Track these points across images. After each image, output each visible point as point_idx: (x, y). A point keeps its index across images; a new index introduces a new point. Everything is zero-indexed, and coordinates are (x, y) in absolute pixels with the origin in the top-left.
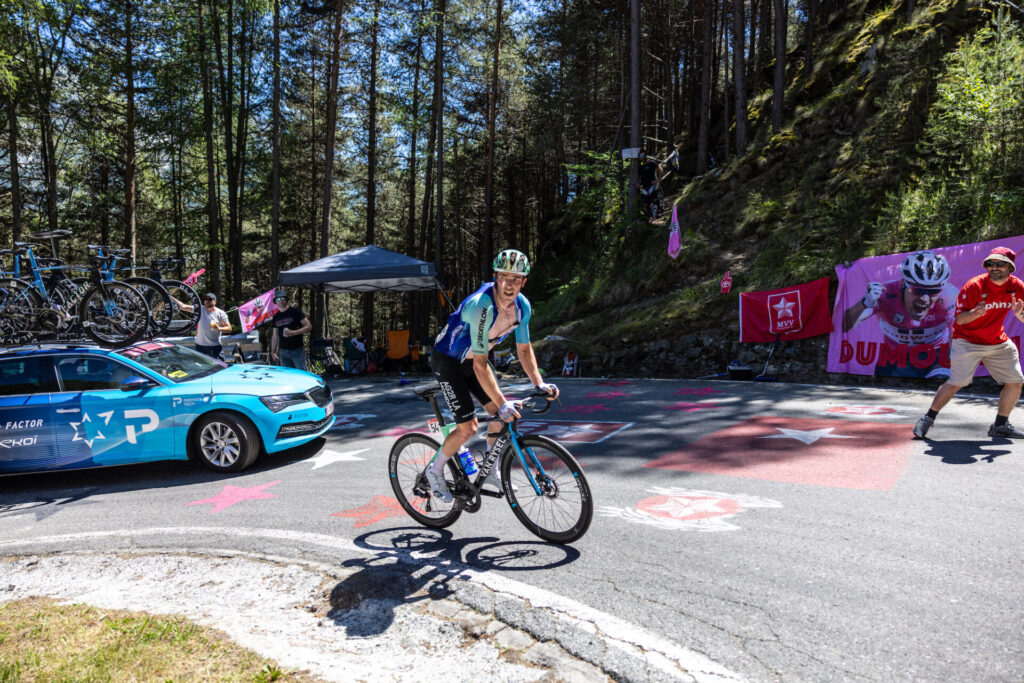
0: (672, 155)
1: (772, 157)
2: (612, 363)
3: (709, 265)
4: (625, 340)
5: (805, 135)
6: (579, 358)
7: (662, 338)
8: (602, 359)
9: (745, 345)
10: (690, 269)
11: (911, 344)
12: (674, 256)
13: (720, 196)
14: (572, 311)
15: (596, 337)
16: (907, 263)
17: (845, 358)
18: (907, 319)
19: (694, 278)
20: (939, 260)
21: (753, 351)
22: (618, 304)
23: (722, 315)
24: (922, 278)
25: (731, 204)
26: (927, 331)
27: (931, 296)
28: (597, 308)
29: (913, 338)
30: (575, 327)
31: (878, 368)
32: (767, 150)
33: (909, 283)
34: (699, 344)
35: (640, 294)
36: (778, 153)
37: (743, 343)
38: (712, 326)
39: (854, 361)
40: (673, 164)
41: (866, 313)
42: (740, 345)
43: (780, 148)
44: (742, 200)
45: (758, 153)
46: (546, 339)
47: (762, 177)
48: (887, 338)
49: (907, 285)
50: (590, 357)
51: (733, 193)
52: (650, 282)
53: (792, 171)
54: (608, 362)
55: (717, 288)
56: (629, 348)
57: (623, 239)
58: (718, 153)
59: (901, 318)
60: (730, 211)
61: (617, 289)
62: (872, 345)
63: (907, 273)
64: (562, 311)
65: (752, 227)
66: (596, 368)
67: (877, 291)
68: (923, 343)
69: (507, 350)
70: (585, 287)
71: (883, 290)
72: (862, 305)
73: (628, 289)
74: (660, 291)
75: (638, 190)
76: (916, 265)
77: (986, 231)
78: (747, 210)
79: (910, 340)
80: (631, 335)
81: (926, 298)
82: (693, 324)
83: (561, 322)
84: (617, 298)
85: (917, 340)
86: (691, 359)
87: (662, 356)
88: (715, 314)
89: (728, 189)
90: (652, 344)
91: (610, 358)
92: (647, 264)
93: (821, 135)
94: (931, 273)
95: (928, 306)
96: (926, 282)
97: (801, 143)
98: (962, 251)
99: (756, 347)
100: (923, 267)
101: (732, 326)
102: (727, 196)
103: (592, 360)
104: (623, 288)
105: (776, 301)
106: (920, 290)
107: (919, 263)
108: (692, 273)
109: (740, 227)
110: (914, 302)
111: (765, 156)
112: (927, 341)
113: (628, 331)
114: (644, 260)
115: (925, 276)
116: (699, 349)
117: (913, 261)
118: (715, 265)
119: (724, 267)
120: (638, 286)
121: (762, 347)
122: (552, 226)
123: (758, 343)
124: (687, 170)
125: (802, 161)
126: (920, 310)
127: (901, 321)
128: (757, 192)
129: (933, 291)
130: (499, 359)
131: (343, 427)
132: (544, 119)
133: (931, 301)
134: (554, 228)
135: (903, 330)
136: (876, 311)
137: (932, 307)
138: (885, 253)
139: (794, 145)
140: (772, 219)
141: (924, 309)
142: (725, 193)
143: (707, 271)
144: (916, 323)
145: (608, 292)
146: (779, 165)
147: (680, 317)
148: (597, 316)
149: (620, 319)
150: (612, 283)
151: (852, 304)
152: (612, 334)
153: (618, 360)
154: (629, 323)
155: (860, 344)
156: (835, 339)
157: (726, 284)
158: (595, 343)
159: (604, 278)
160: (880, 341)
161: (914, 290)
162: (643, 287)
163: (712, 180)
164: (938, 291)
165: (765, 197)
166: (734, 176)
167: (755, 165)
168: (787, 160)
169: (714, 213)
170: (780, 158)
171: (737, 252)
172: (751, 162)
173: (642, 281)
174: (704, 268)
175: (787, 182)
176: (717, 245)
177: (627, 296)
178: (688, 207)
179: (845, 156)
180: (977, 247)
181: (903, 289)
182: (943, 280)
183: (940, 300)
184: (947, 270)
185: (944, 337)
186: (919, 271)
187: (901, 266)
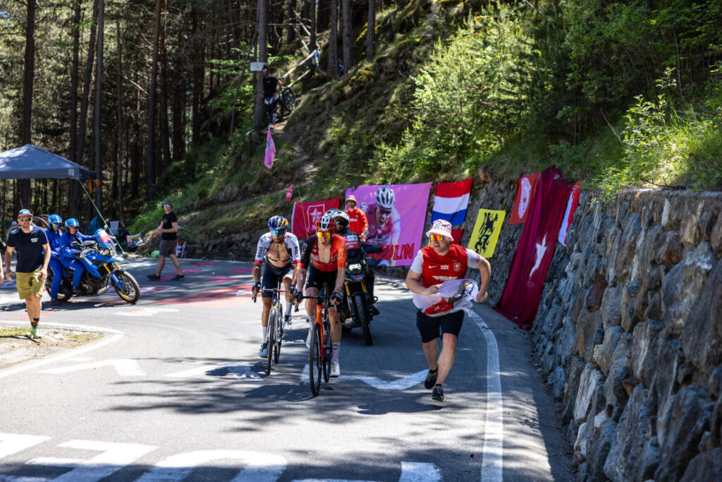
0: (312, 54)
1: (354, 88)
2: (210, 248)
3: (293, 175)
4: (220, 231)
5: (380, 72)
6: (188, 243)
7: (245, 231)
8: (203, 245)
10: (280, 177)
12: (269, 167)
13: (318, 114)
14: (196, 203)
15: (203, 228)
16: (378, 192)
18: (376, 229)
20: (390, 192)
22: (228, 200)
24: (384, 203)
25: (323, 123)
26: (383, 237)
27: (387, 215)
28: (212, 203)
30: (192, 218)
32: (353, 80)
33: (379, 205)
35: (244, 194)
36: (360, 85)
43: (360, 81)
44: (326, 123)
47: (347, 102)
49: (377, 206)
50: (195, 243)
51: (326, 113)
52: (252, 184)
53: (366, 101)
54: (207, 247)
55: (284, 196)
56: (223, 237)
60: (321, 129)
61: (228, 189)
63: (378, 198)
64: (190, 202)
65: (329, 145)
66: (198, 252)
67: (364, 209)
69: (138, 235)
71: (367, 208)
73: (236, 189)
74: (256, 193)
76: (382, 195)
77: (414, 177)
78: (329, 130)
79: (376, 242)
80: (224, 229)
81: (384, 216)
84: (228, 195)
85: (379, 242)
87: (243, 244)
89: (324, 109)
90: (238, 235)
91: (209, 245)
92: (253, 170)
93: (391, 73)
94: (388, 200)
95: (385, 221)
96: (386, 206)
97: (376, 78)
100: (385, 196)
102: (322, 115)
103: (196, 246)
104: (233, 188)
105: (312, 210)
106: (383, 211)
107: (383, 193)
108: (281, 180)
109: (322, 144)
110: (379, 218)
111: (351, 85)
112: (382, 243)
113: (222, 225)
114: (253, 164)
115: (385, 201)
117: (381, 192)
118: (297, 175)
119: (300, 179)
120: (243, 187)
125: (373, 94)
126: (382, 223)
127: (374, 229)
128: (339, 116)
129: (387, 212)
130: (131, 241)
133: (387, 218)
135: (374, 236)
137: (387, 222)
139: (369, 80)
140: (340, 142)
141: (384, 223)
142: (322, 111)
143: (291, 180)
144: (380, 232)
145: (222, 189)
146: (359, 93)
147: (257, 216)
148: (208, 211)
149: (221, 214)
150: (228, 182)
152: (213, 227)
153: (215, 246)
154: (225, 219)
157: (289, 195)
158: (201, 233)
159: (223, 177)
161: (380, 210)
162: (246, 188)
163: (318, 97)
164: (389, 212)
165: (343, 122)
166: (329, 98)
167: (342, 92)
168: (364, 91)
169: (311, 128)
170: (361, 88)
171: (316, 165)
172: (340, 89)
173: (247, 184)
174: (289, 177)
175: (360, 110)
176: (306, 157)
177: (235, 195)
178: (297, 118)
179: (394, 97)
180: (405, 187)
181: (376, 209)
182: (392, 206)
183: (390, 219)
184: (394, 200)
185: (388, 242)
186: (383, 198)
187: (375, 193)
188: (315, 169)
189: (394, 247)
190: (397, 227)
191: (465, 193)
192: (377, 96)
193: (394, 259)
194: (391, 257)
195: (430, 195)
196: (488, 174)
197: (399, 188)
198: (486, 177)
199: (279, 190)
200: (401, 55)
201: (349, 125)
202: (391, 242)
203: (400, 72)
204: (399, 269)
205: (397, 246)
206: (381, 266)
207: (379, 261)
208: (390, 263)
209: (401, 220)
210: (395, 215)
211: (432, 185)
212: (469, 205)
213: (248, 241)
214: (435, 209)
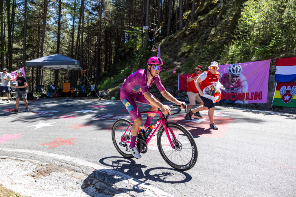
0: (159, 29)
1: (190, 32)
3: (169, 65)
5: (201, 25)
7: (154, 88)
9: (180, 91)
11: (230, 93)
13: (174, 43)
16: (230, 67)
18: (229, 85)
19: (164, 69)
20: (239, 67)
21: (182, 93)
23: (173, 82)
24: (234, 72)
25: (177, 46)
26: (235, 89)
29: (231, 91)
32: (189, 29)
33: (230, 74)
36: (192, 30)
37: (179, 91)
38: (169, 85)
40: (159, 32)
42: (178, 91)
43: (193, 29)
44: (181, 45)
45: (186, 30)
46: (116, 87)
47: (187, 38)
49: (229, 74)
51: (178, 43)
53: (196, 37)
55: (172, 73)
57: (142, 55)
58: (173, 30)
59: (227, 84)
60: (177, 48)
63: (230, 71)
64: (122, 78)
65: (183, 54)
68: (234, 93)
69: (103, 91)
70: (130, 71)
71: (222, 76)
75: (148, 40)
76: (232, 68)
77: (254, 58)
78: (182, 48)
79: (230, 91)
81: (235, 78)
83: (121, 82)
85: (232, 92)
88: (170, 81)
89: (176, 41)
93: (206, 26)
94: (237, 71)
95: (236, 81)
96: (235, 73)
97: (199, 28)
98: (246, 65)
99: (183, 92)
100: (235, 69)
101: (176, 85)
106: (233, 76)
107: (233, 68)
109: (179, 54)
110: (231, 80)
111: (188, 31)
112: (235, 92)
115: (235, 72)
117: (232, 67)
118: (171, 65)
119: (174, 66)
121: (185, 92)
122: (120, 50)
123: (184, 91)
124: (163, 35)
125: (199, 34)
126: (233, 82)
127: (227, 85)
128: (185, 43)
129: (237, 76)
130: (100, 93)
131: (46, 115)
132: (118, 15)
133: (236, 80)
134: (120, 51)
135: (228, 88)
137: (237, 81)
138: (224, 64)
139: (197, 28)
140: (189, 52)
141: (234, 82)
142: (175, 42)
143: (169, 67)
144: (232, 86)
146: (192, 34)
157: (174, 72)
159: (136, 68)
161: (231, 76)
163: (172, 38)
164: (238, 77)
165: (188, 44)
166: (178, 37)
168: (195, 33)
169: (171, 49)
171: (178, 62)
172: (184, 33)
174: (168, 66)
175: (195, 40)
176: (172, 59)
179: (212, 33)
180: (251, 63)
181: (228, 76)
182: (240, 73)
183: (239, 79)
184: (242, 70)
185: (240, 91)
186: (233, 70)
187: (228, 68)
189: (245, 94)
190: (245, 84)
193: (246, 100)
194: (244, 98)
195: (270, 66)
200: (210, 18)
202: (242, 91)
203: (211, 25)
204: (252, 105)
205: (248, 94)
206: (237, 104)
207: (235, 101)
208: (244, 102)
209: (248, 80)
210: (242, 78)
211: (271, 61)
213: (156, 93)
214: (276, 73)
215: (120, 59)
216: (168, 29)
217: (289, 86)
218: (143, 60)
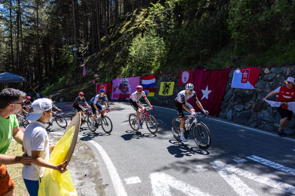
0: (86, 47)
1: (105, 54)
2: (71, 99)
4: (74, 94)
5: (111, 50)
6: (64, 98)
8: (69, 98)
11: (123, 94)
12: (84, 75)
13: (95, 61)
14: (62, 87)
15: (67, 93)
17: (114, 97)
19: (89, 80)
20: (127, 80)
22: (72, 86)
23: (93, 89)
25: (97, 63)
26: (126, 92)
28: (68, 86)
30: (63, 91)
31: (119, 98)
34: (89, 94)
35: (78, 83)
36: (106, 53)
38: (91, 91)
39: (115, 97)
41: (117, 89)
43: (106, 52)
44: (99, 63)
45: (102, 53)
46: (56, 94)
47: (103, 58)
48: (120, 93)
49: (123, 84)
50: (66, 98)
51: (98, 61)
52: (80, 80)
53: (109, 57)
54: (70, 99)
55: (92, 83)
57: (74, 70)
58: (97, 50)
59: (122, 89)
60: (97, 65)
61: (72, 82)
62: (118, 94)
63: (123, 82)
64: (60, 86)
65: (101, 69)
66: (67, 100)
67: (119, 85)
68: (125, 94)
70: (66, 81)
72: (116, 87)
73: (75, 82)
74: (82, 83)
77: (133, 75)
78: (100, 65)
80: (75, 93)
81: (125, 86)
82: (88, 91)
83: (60, 89)
84: (73, 84)
86: (87, 98)
89: (97, 60)
91: (70, 98)
92: (79, 77)
93: (114, 50)
96: (126, 83)
100: (125, 81)
101: (95, 91)
102: (96, 61)
103: (67, 98)
104: (74, 82)
106: (125, 85)
108: (88, 79)
109: (98, 69)
111: (104, 53)
113: (74, 92)
114: (79, 75)
116: (89, 96)
117: (124, 80)
118: (93, 77)
119: (95, 78)
120: (77, 82)
124: (89, 53)
125: (110, 55)
126: (125, 88)
128: (102, 61)
129: (126, 85)
135: (122, 92)
136: (119, 88)
138: (120, 78)
139: (109, 52)
140: (104, 68)
142: (96, 60)
144: (124, 91)
145: (70, 82)
146: (106, 55)
147: (85, 89)
148: (68, 88)
150: (71, 80)
151: (115, 87)
152: (71, 93)
153: (72, 98)
154: (74, 90)
155: (116, 94)
156: (113, 93)
157: (94, 82)
158: (67, 95)
159: (69, 79)
160: (119, 94)
162: (78, 82)
163: (94, 57)
165: (103, 63)
166: (98, 57)
167: (102, 55)
168: (108, 55)
169: (94, 65)
170: (106, 54)
171: (97, 75)
172: (101, 54)
173: (78, 80)
174: (91, 78)
175: (108, 60)
176: (94, 73)
177: (75, 84)
178: (89, 63)
179: (117, 56)
180: (132, 78)
182: (128, 83)
183: (127, 87)
184: (128, 82)
185: (128, 93)
186: (125, 82)
187: (122, 80)
188: (97, 76)
190: (130, 89)
191: (154, 78)
192: (112, 56)
195: (140, 79)
196: (163, 72)
197: (130, 78)
198: (162, 73)
199: (88, 82)
200: (117, 45)
201: (105, 63)
203: (117, 50)
209: (131, 87)
210: (129, 86)
211: (140, 77)
212: (155, 81)
214: (142, 83)
215: (58, 69)
216: (93, 49)
217: (147, 90)
218: (74, 73)
